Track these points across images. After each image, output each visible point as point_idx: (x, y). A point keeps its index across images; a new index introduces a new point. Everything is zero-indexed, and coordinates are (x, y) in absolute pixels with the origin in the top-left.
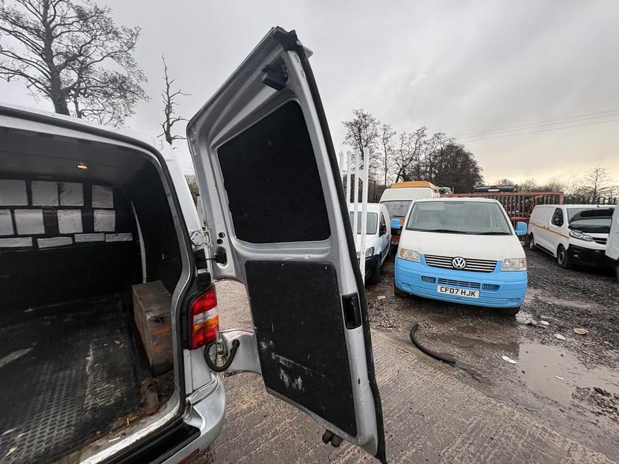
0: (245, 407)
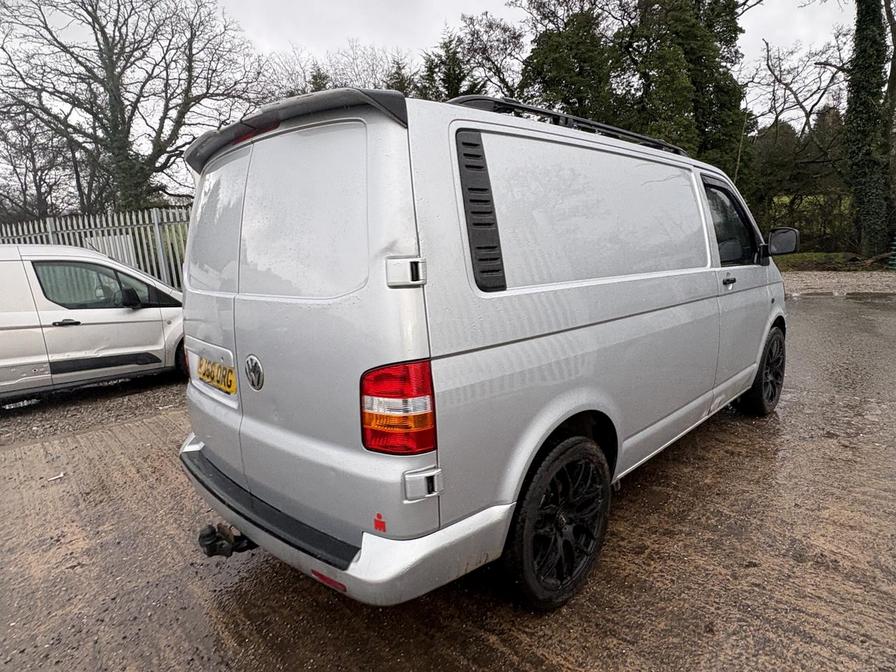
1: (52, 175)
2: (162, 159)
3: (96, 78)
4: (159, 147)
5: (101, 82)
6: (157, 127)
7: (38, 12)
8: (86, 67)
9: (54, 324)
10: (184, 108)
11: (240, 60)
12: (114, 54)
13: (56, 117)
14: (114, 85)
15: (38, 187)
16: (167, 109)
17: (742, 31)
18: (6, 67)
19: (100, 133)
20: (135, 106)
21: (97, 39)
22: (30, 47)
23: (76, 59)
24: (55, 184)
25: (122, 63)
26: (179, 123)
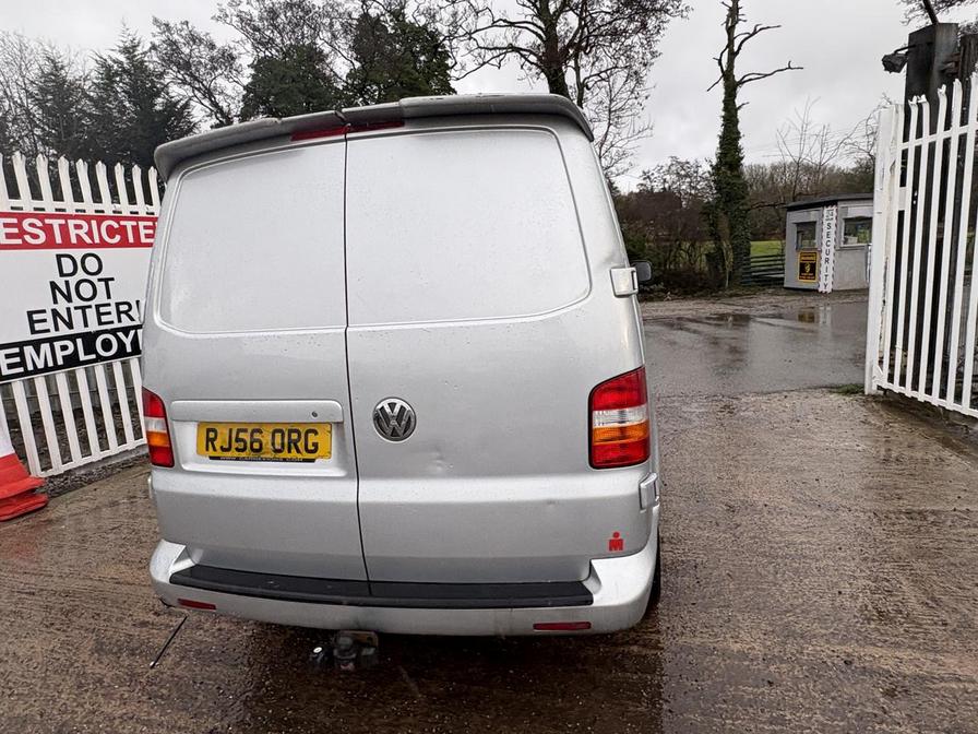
0: (736, 647)
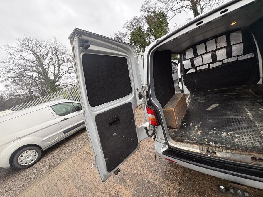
1: (32, 89)
2: (57, 79)
3: (37, 65)
4: (56, 76)
5: (39, 66)
6: (54, 72)
7: (19, 54)
8: (34, 63)
9: (61, 121)
10: (59, 67)
11: (69, 53)
12: (40, 59)
13: (30, 76)
14: (41, 65)
15: (30, 92)
16: (55, 68)
17: (169, 24)
18: (15, 67)
19: (41, 77)
20: (48, 69)
21: (35, 57)
22: (20, 62)
23: (31, 62)
24: (33, 91)
25: (42, 60)
26: (59, 70)
